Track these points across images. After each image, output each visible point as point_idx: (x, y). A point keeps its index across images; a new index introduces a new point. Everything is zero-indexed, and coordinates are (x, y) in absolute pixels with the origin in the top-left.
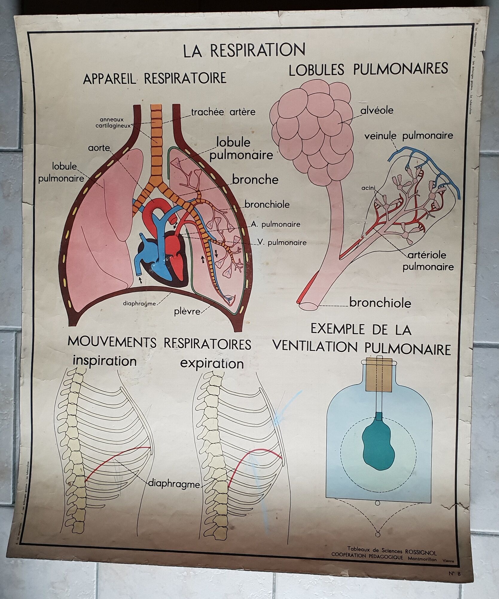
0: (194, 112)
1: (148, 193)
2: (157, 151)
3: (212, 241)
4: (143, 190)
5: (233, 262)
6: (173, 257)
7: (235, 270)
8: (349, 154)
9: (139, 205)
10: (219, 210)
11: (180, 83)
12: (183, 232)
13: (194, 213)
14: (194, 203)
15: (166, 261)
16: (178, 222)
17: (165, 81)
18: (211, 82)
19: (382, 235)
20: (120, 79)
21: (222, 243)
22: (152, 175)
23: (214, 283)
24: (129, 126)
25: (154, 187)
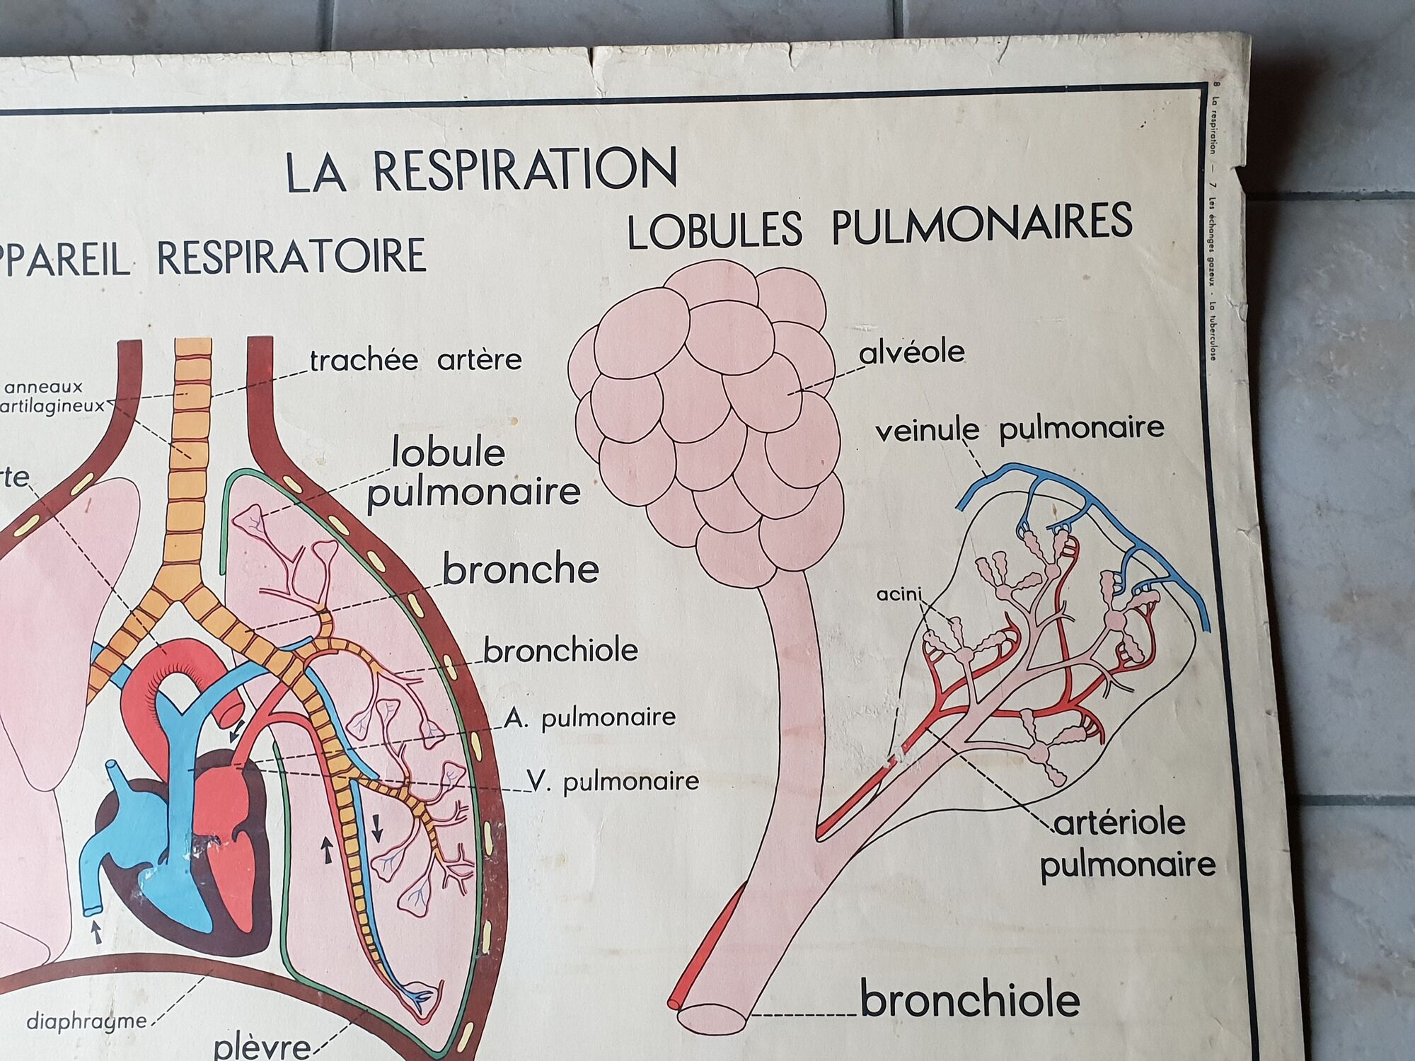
0: (318, 361)
1: (148, 622)
2: (187, 485)
3: (365, 782)
4: (132, 612)
5: (435, 856)
6: (220, 843)
7: (444, 886)
8: (830, 486)
9: (111, 662)
10: (395, 675)
11: (275, 271)
12: (261, 752)
13: (304, 688)
14: (305, 652)
15: (192, 857)
16: (247, 718)
17: (223, 266)
18: (377, 270)
19: (957, 754)
20: (77, 261)
21: (399, 789)
22: (165, 564)
23: (364, 935)
24: (100, 407)
25: (171, 602)
